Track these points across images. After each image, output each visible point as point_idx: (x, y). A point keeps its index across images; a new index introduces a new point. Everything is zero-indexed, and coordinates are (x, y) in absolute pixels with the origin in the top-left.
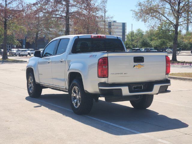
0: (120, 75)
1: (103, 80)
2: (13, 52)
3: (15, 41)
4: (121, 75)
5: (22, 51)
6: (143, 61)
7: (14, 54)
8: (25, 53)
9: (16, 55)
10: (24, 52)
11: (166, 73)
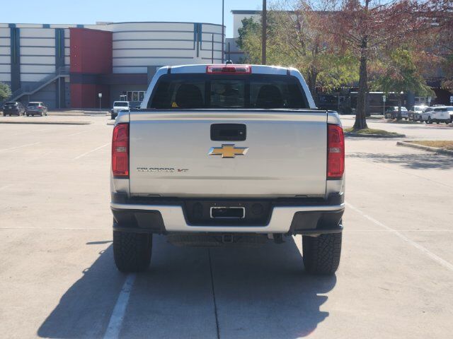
0: (163, 173)
1: (122, 184)
2: (418, 114)
3: (421, 86)
4: (169, 174)
5: (436, 110)
6: (243, 137)
7: (418, 117)
8: (442, 115)
9: (422, 121)
10: (439, 113)
11: (329, 175)
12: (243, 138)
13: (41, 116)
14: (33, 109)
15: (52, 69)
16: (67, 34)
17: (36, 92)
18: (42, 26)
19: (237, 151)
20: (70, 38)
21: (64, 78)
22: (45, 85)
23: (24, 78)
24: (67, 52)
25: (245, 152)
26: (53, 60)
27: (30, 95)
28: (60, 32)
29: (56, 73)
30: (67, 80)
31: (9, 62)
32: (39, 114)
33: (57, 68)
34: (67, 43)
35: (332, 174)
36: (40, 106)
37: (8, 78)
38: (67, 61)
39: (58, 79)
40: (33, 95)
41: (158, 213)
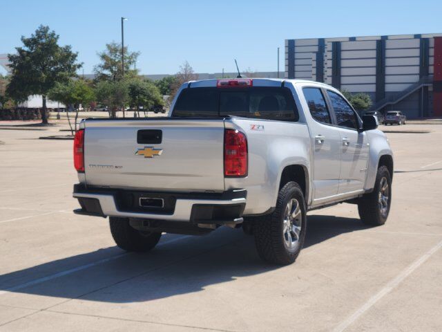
11: (227, 174)
12: (159, 141)
13: (399, 124)
14: (391, 118)
15: (416, 79)
16: (432, 44)
17: (400, 102)
18: (413, 37)
19: (154, 152)
20: (434, 48)
21: (427, 87)
22: (408, 94)
23: (389, 88)
24: (432, 61)
25: (160, 153)
26: (417, 70)
27: (394, 105)
28: (424, 42)
29: (419, 83)
30: (430, 89)
31: (375, 73)
32: (396, 123)
33: (420, 77)
34: (432, 52)
35: (228, 173)
36: (398, 115)
37: (373, 88)
38: (431, 69)
39: (421, 88)
40: (397, 104)
41: (97, 200)
